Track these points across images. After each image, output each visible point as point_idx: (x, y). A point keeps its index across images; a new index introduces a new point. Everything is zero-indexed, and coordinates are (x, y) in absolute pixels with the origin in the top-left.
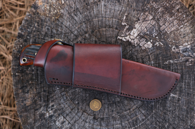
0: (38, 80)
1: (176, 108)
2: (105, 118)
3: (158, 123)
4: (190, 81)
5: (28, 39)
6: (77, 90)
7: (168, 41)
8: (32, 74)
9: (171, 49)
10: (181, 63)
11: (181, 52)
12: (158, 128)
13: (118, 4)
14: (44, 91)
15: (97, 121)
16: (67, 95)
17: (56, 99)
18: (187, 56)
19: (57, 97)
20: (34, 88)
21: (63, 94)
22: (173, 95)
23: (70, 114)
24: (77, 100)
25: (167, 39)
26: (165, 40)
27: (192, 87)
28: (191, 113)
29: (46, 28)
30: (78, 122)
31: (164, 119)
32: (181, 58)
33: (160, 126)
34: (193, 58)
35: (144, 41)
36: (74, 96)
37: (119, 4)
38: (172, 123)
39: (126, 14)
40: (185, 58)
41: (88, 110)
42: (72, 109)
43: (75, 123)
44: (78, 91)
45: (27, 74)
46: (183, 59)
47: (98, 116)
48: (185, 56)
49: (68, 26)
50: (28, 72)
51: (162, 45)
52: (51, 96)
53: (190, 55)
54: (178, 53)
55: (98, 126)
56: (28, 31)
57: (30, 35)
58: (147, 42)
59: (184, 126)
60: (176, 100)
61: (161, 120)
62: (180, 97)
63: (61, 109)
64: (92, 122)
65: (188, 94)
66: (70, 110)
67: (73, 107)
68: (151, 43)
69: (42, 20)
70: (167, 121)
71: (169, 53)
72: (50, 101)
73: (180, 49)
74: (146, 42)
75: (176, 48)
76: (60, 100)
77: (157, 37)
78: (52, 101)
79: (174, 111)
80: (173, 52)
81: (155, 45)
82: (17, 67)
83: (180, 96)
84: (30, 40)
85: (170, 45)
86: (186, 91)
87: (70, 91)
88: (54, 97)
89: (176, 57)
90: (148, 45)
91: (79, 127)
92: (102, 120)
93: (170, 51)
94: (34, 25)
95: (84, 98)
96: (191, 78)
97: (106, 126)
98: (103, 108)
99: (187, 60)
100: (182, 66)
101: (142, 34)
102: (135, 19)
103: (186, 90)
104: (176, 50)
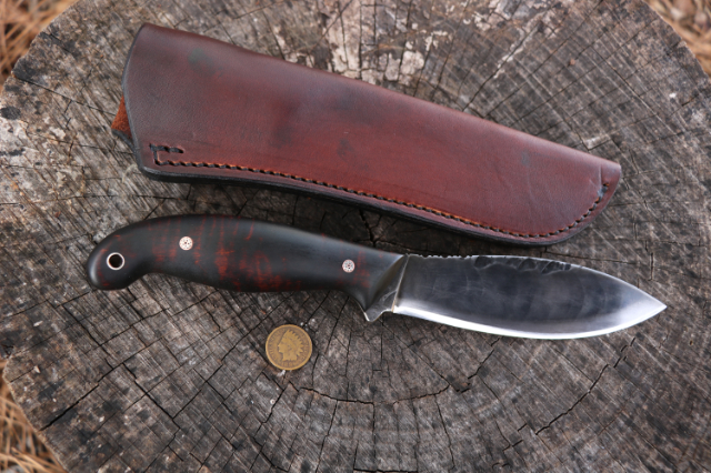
0: (186, 432)
1: (631, 168)
2: (488, 362)
3: (627, 246)
4: (594, 71)
5: (41, 331)
6: (333, 355)
7: (450, 13)
8: (153, 428)
9: (477, 28)
10: (533, 43)
11: (507, 16)
12: (639, 258)
13: (230, 19)
14: (236, 447)
15: (474, 392)
16: (316, 396)
17: (296, 438)
18: (532, 16)
19: (294, 428)
20: (195, 466)
21: (301, 404)
22: (594, 140)
23: (379, 445)
24: (362, 384)
25: (444, 10)
26: (440, 18)
27: (615, 84)
28: (672, 147)
29: (72, 249)
30: (423, 445)
31: (632, 221)
32: (522, 32)
33: (640, 249)
34: (549, 8)
35: (392, 62)
36: (341, 378)
37: (233, 18)
38: (659, 213)
39: (276, 30)
40: (529, 24)
41: (420, 383)
42: (373, 426)
43: (416, 457)
44: (337, 355)
45: (135, 443)
46: (528, 30)
47: (463, 375)
48: (526, 20)
49: (136, 188)
50: (132, 434)
51: (445, 34)
52: (272, 445)
53: (534, 8)
54: (502, 24)
55: (490, 403)
56: (22, 305)
57: (36, 313)
58: (402, 58)
59: (692, 197)
60: (611, 146)
61: (627, 231)
62: (614, 132)
63: (338, 456)
64: (462, 408)
65: (622, 106)
66: (367, 434)
67: (371, 415)
68: (414, 51)
69: (38, 238)
70: (642, 219)
71: (482, 44)
72: (285, 461)
73: (497, 11)
74: (399, 61)
75: (485, 17)
76: (312, 429)
77: (415, 26)
78: (288, 457)
79: (634, 180)
80: (490, 30)
81: (428, 49)
82: (82, 450)
83: (610, 129)
84: (52, 329)
85: (465, 22)
86: (610, 104)
87: (316, 377)
88: (284, 437)
89: (507, 40)
90: (410, 62)
91: (441, 458)
92: (485, 376)
93: (479, 36)
94: (28, 271)
95: (376, 359)
96: (590, 63)
97: (511, 383)
98: (455, 339)
99: (541, 27)
100: (545, 50)
101: (369, 48)
102: (312, 25)
103: (609, 100)
104: (491, 20)
